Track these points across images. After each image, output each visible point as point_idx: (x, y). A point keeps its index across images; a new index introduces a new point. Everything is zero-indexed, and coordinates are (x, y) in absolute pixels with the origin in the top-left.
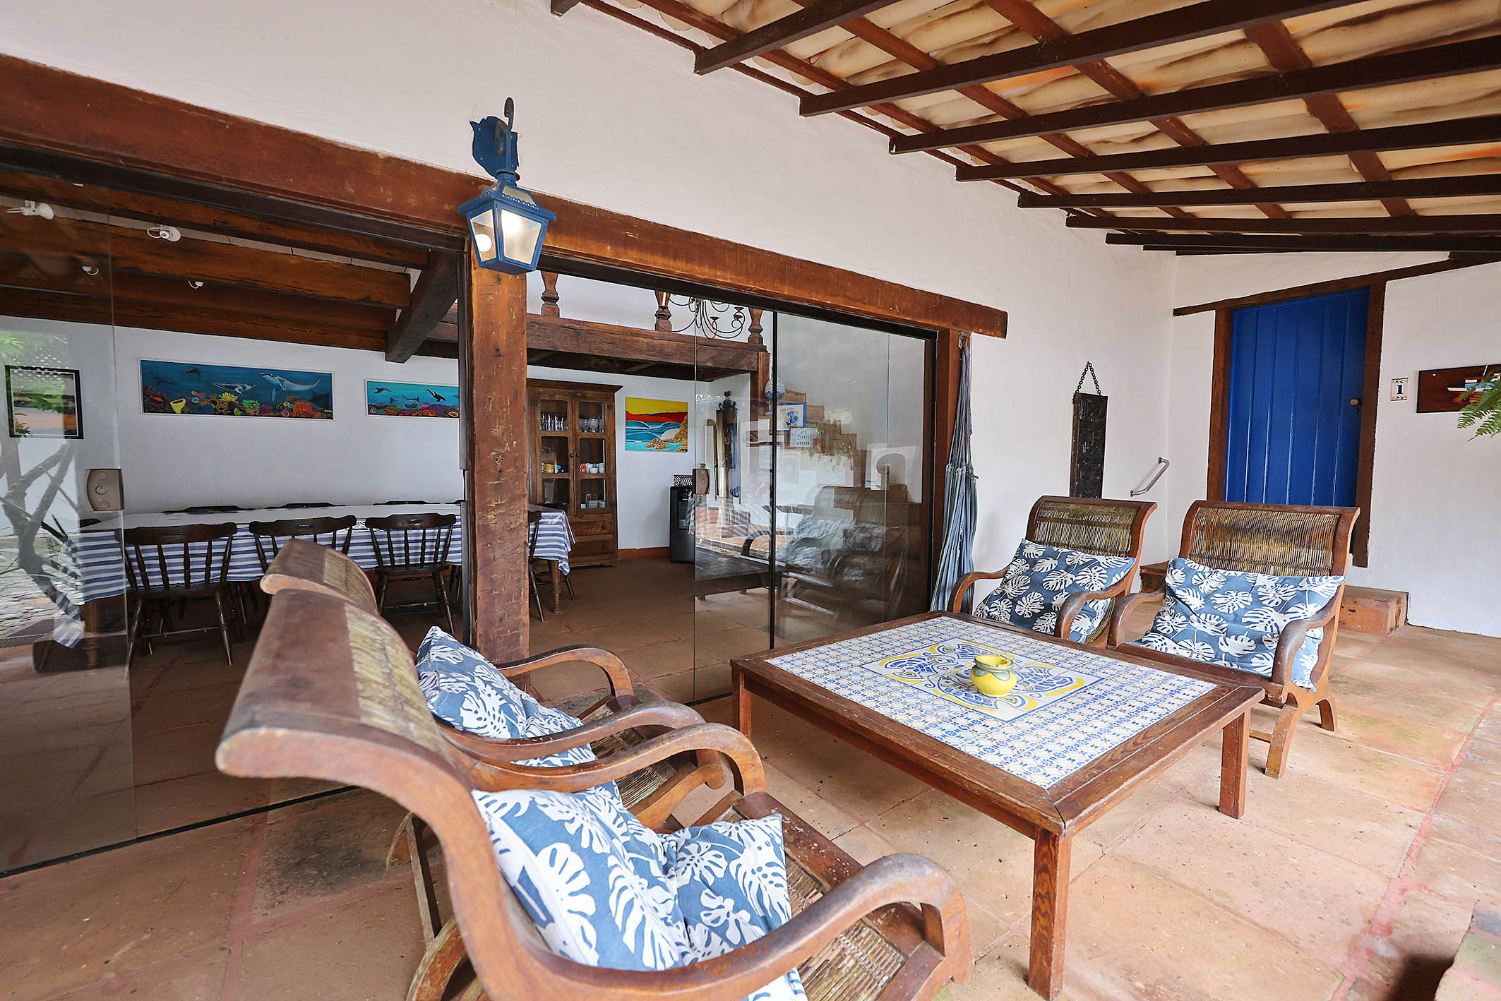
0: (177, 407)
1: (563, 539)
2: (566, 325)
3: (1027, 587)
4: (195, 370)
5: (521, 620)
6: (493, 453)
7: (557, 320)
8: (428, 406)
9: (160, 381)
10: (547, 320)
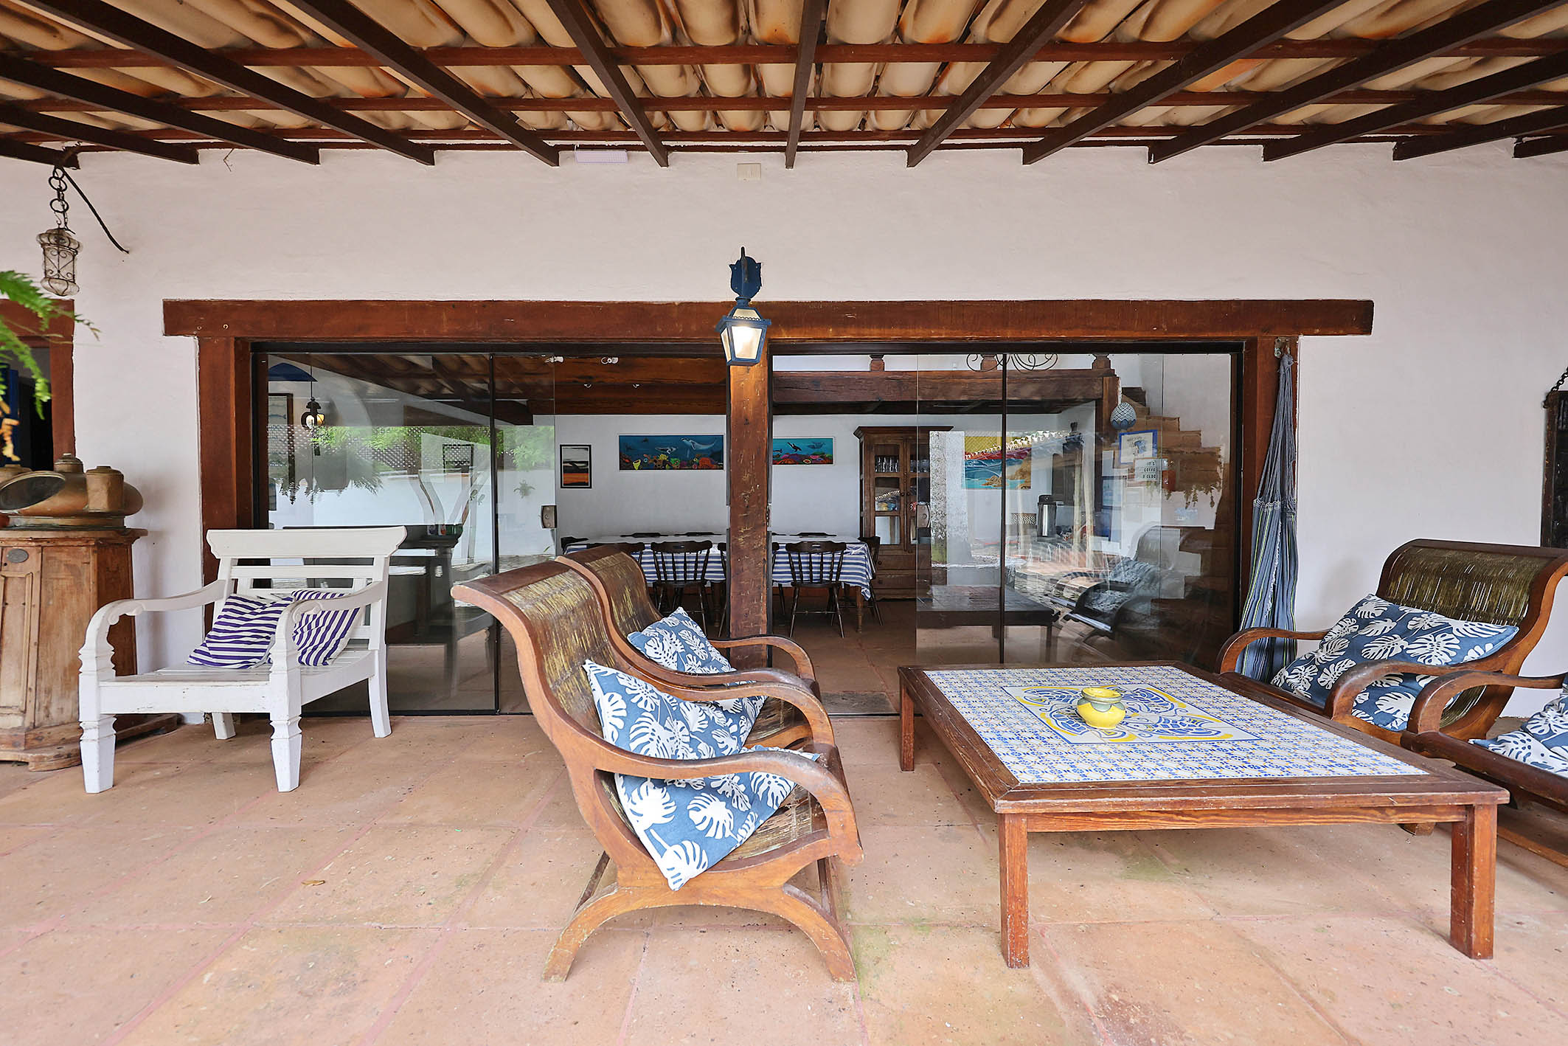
0: (636, 465)
1: (864, 568)
2: (890, 377)
3: (1342, 653)
4: (646, 440)
5: (760, 617)
6: (743, 494)
7: (882, 374)
8: (787, 456)
9: (629, 449)
10: (874, 374)
